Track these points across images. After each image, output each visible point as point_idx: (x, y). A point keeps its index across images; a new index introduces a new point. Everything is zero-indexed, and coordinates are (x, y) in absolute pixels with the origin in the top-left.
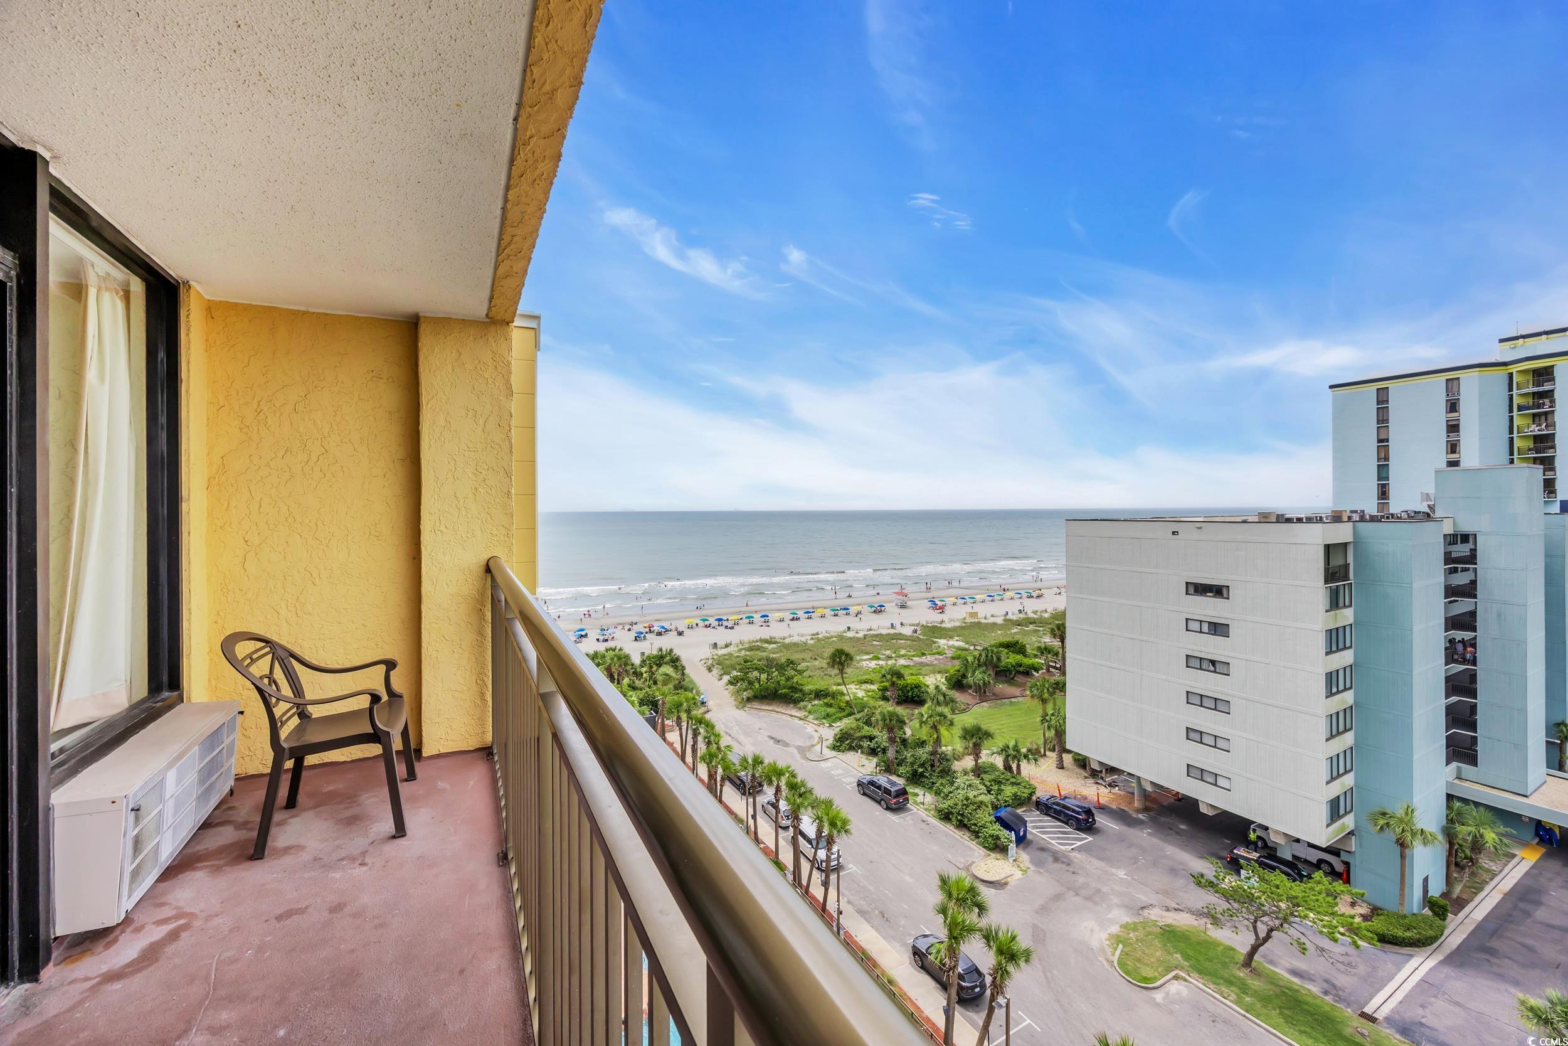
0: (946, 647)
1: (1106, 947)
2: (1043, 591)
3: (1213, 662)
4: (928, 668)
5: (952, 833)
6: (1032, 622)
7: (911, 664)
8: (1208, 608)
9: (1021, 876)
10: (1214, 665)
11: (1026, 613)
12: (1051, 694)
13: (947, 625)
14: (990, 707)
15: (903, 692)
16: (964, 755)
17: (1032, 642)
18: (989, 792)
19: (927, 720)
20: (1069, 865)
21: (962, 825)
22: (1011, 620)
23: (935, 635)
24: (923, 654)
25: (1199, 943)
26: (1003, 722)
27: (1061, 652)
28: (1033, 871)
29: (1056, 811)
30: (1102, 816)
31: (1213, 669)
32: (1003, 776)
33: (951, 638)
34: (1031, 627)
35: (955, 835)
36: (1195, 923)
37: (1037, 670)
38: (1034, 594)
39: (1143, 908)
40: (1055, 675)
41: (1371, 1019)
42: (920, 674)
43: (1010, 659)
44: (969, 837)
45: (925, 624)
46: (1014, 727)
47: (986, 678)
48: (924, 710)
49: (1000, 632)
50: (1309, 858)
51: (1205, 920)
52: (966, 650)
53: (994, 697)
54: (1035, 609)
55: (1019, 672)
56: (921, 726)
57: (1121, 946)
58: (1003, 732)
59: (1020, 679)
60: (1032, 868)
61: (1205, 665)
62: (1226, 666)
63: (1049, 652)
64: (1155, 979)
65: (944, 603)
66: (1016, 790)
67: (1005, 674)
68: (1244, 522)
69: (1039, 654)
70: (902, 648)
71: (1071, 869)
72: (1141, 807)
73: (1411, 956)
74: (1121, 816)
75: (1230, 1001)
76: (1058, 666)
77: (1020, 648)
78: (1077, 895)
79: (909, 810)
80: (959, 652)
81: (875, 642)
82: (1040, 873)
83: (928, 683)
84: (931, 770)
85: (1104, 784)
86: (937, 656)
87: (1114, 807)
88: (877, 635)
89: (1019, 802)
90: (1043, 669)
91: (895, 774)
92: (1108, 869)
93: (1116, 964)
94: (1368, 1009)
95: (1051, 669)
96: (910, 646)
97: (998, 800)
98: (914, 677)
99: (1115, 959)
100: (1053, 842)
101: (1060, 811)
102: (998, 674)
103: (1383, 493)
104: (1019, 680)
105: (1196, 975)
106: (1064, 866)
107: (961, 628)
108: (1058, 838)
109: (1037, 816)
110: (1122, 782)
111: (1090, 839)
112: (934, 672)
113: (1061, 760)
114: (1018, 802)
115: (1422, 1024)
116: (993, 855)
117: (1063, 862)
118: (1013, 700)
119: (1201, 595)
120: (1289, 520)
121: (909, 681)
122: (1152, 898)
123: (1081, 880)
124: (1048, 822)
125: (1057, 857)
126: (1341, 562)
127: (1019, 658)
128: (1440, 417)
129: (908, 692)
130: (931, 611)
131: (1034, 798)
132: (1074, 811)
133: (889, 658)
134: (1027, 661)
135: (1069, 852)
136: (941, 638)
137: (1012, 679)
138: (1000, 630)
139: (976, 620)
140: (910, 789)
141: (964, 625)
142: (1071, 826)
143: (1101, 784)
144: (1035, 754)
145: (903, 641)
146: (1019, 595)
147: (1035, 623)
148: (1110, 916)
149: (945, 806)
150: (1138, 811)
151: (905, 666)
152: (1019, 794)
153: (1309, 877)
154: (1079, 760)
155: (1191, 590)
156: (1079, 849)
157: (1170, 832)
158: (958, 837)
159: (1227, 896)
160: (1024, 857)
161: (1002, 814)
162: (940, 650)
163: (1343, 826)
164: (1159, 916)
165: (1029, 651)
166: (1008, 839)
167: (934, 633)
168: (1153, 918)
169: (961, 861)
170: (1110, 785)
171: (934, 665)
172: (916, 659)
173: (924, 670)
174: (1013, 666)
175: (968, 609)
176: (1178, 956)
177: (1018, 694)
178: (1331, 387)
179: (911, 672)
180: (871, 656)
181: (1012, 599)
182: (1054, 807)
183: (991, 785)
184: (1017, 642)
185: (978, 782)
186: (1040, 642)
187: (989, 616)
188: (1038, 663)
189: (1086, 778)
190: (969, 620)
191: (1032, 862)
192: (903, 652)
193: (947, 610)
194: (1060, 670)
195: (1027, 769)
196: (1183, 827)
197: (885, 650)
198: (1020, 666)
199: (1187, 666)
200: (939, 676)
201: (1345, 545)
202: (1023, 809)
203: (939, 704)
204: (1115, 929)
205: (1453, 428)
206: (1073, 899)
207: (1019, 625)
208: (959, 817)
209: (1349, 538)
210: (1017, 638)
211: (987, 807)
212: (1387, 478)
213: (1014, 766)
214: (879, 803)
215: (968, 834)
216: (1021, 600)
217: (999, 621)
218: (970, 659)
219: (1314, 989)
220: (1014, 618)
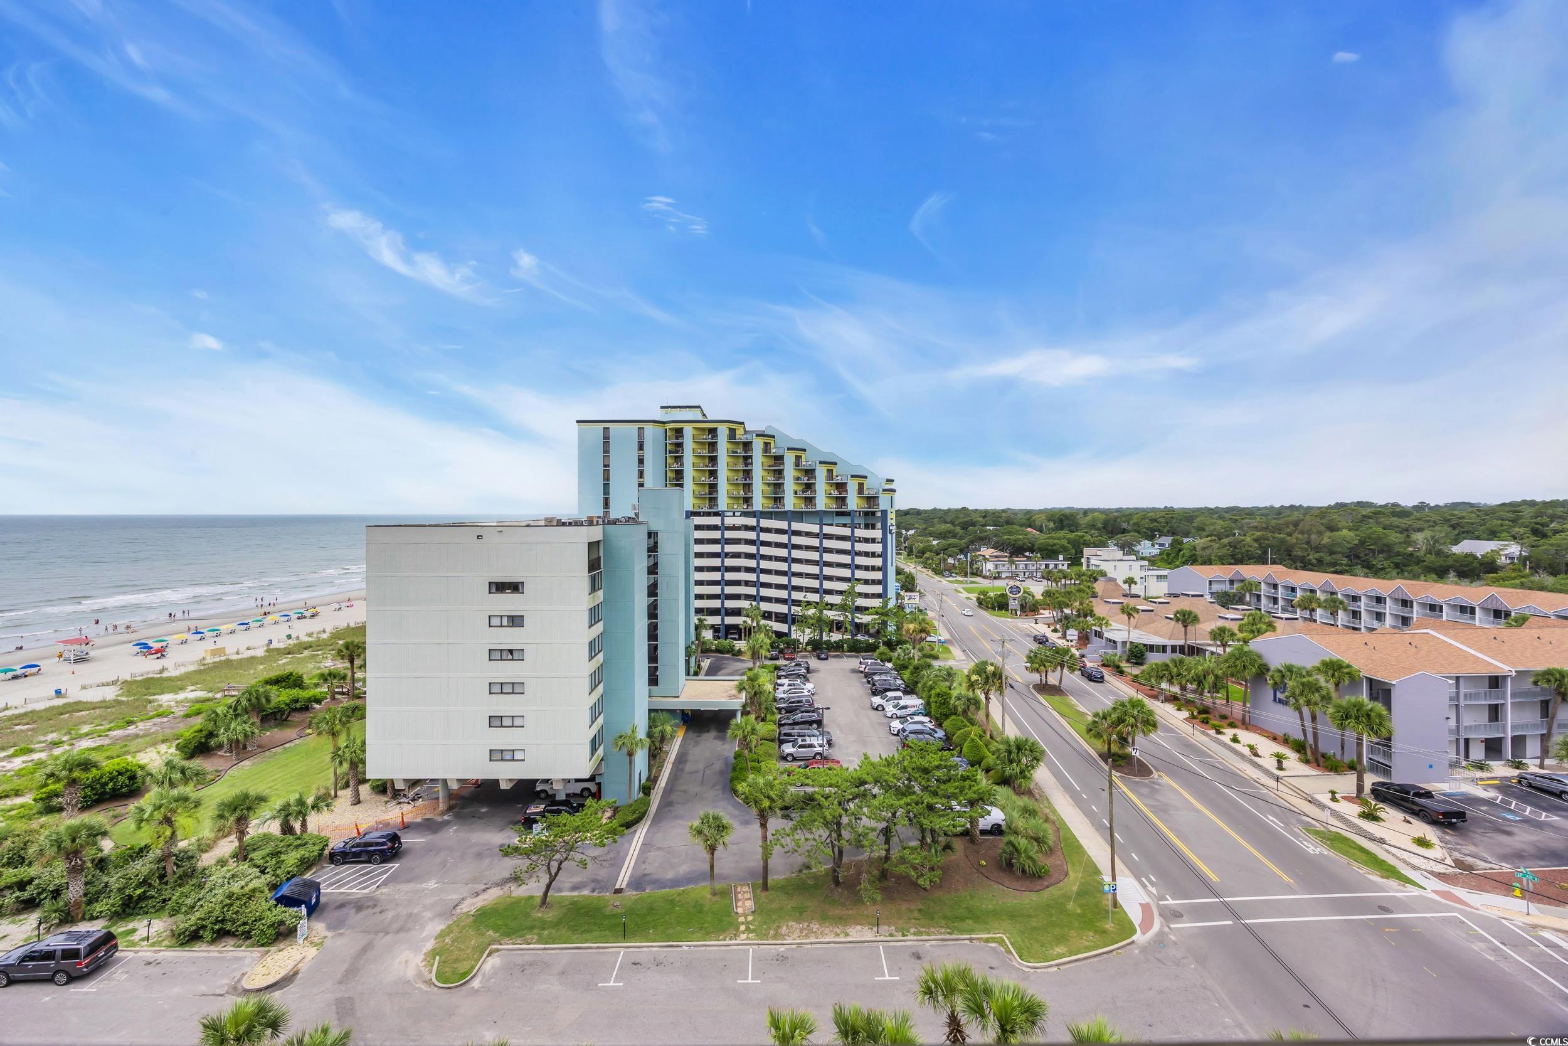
0: (173, 703)
1: (423, 969)
2: (318, 609)
3: (511, 651)
4: (139, 740)
5: (205, 954)
6: (308, 646)
7: (106, 742)
8: (508, 603)
9: (316, 952)
10: (512, 654)
11: (298, 638)
12: (344, 724)
13: (173, 673)
14: (254, 764)
15: (93, 789)
16: (216, 840)
17: (309, 669)
18: (263, 872)
19: (151, 815)
20: (375, 906)
21: (221, 934)
22: (278, 650)
23: (151, 691)
24: (130, 723)
25: (506, 909)
26: (276, 776)
27: (350, 674)
28: (332, 937)
29: (356, 855)
30: (408, 835)
31: (510, 657)
32: (282, 844)
33: (182, 689)
34: (306, 653)
35: (212, 954)
36: (501, 892)
37: (318, 701)
38: (308, 614)
39: (454, 908)
40: (342, 702)
41: (619, 891)
42: (128, 753)
43: (281, 697)
44: (233, 946)
45: (129, 679)
46: (292, 777)
47: (248, 729)
48: (147, 801)
49: (262, 667)
50: (576, 792)
51: (509, 885)
52: (209, 700)
53: (259, 750)
54: (310, 631)
55: (296, 710)
56: (139, 828)
57: (438, 958)
58: (276, 790)
59: (296, 717)
60: (329, 934)
61: (506, 655)
62: (521, 652)
63: (335, 677)
64: (473, 968)
65: (164, 644)
66: (303, 852)
67: (275, 717)
68: (528, 526)
69: (321, 682)
70: (85, 723)
71: (378, 909)
72: (445, 808)
73: (636, 831)
74: (429, 826)
75: (534, 943)
76: (345, 690)
77: (295, 681)
78: (387, 933)
79: (120, 960)
80: (198, 706)
81: (17, 728)
82: (341, 934)
83: (142, 762)
84: (160, 884)
85: (407, 801)
86: (156, 720)
87: (419, 820)
88: (25, 714)
89: (306, 864)
90: (326, 698)
91: (83, 919)
92: (419, 886)
93: (434, 980)
94: (617, 886)
95: (337, 696)
96: (101, 716)
97: (277, 876)
98: (117, 760)
99: (433, 976)
100: (354, 891)
101: (361, 852)
102: (264, 720)
103: (606, 504)
104: (294, 719)
105: (506, 940)
106: (370, 911)
107: (199, 672)
108: (360, 883)
109: (332, 870)
110: (425, 791)
111: (397, 865)
112: (154, 744)
113: (357, 794)
114: (305, 866)
115: (645, 875)
116: (273, 949)
117: (368, 907)
118: (287, 745)
119: (502, 593)
120: (564, 524)
121: (107, 769)
122: (464, 891)
123: (390, 915)
124: (347, 871)
125: (359, 905)
126: (596, 556)
127: (295, 692)
128: (635, 453)
129: (106, 784)
130: (140, 658)
131: (327, 852)
132: (377, 844)
133: (56, 744)
134: (305, 694)
135: (375, 892)
136: (162, 693)
137: (286, 720)
138: (261, 664)
139: (223, 658)
140: (118, 929)
141: (202, 668)
142: (375, 862)
143: (404, 802)
144: (323, 801)
145: (84, 713)
146: (286, 618)
147: (311, 647)
148: (424, 935)
149: (192, 922)
150: (443, 813)
151: (93, 749)
152: (307, 856)
153: (583, 806)
154: (378, 786)
155: (494, 590)
156: (385, 883)
157: (474, 819)
158: (216, 954)
159: (527, 854)
160: (319, 927)
161: (285, 890)
162: (161, 710)
163: (598, 756)
164: (471, 906)
165: (307, 681)
166: (296, 917)
167: (148, 688)
168: (465, 910)
169: (223, 983)
170: (413, 800)
171: (153, 733)
172: (118, 733)
173: (132, 746)
174: (287, 705)
175: (208, 645)
176: (490, 932)
177: (294, 736)
178: (578, 422)
179: (108, 754)
180: (11, 751)
181: (276, 623)
182: (354, 850)
183: (267, 862)
184: (291, 674)
185: (246, 866)
186: (319, 668)
187: (242, 649)
188: (321, 693)
189: (386, 802)
190: (210, 660)
191: (329, 928)
192: (86, 729)
193: (169, 652)
194: (348, 694)
195: (315, 821)
196: (484, 810)
197: (45, 734)
198: (297, 701)
199: (490, 660)
200: (163, 748)
201: (598, 542)
202: (312, 872)
203: (172, 785)
204: (430, 945)
205: (641, 461)
206: (384, 941)
207: (289, 654)
208: (217, 927)
209: (600, 537)
210: (289, 669)
211: (262, 892)
212: (608, 494)
213: (297, 826)
214: (50, 980)
215: (231, 941)
216: (289, 623)
217: (260, 652)
218: (220, 710)
219: (586, 892)
220: (282, 646)
